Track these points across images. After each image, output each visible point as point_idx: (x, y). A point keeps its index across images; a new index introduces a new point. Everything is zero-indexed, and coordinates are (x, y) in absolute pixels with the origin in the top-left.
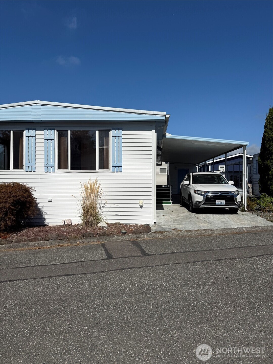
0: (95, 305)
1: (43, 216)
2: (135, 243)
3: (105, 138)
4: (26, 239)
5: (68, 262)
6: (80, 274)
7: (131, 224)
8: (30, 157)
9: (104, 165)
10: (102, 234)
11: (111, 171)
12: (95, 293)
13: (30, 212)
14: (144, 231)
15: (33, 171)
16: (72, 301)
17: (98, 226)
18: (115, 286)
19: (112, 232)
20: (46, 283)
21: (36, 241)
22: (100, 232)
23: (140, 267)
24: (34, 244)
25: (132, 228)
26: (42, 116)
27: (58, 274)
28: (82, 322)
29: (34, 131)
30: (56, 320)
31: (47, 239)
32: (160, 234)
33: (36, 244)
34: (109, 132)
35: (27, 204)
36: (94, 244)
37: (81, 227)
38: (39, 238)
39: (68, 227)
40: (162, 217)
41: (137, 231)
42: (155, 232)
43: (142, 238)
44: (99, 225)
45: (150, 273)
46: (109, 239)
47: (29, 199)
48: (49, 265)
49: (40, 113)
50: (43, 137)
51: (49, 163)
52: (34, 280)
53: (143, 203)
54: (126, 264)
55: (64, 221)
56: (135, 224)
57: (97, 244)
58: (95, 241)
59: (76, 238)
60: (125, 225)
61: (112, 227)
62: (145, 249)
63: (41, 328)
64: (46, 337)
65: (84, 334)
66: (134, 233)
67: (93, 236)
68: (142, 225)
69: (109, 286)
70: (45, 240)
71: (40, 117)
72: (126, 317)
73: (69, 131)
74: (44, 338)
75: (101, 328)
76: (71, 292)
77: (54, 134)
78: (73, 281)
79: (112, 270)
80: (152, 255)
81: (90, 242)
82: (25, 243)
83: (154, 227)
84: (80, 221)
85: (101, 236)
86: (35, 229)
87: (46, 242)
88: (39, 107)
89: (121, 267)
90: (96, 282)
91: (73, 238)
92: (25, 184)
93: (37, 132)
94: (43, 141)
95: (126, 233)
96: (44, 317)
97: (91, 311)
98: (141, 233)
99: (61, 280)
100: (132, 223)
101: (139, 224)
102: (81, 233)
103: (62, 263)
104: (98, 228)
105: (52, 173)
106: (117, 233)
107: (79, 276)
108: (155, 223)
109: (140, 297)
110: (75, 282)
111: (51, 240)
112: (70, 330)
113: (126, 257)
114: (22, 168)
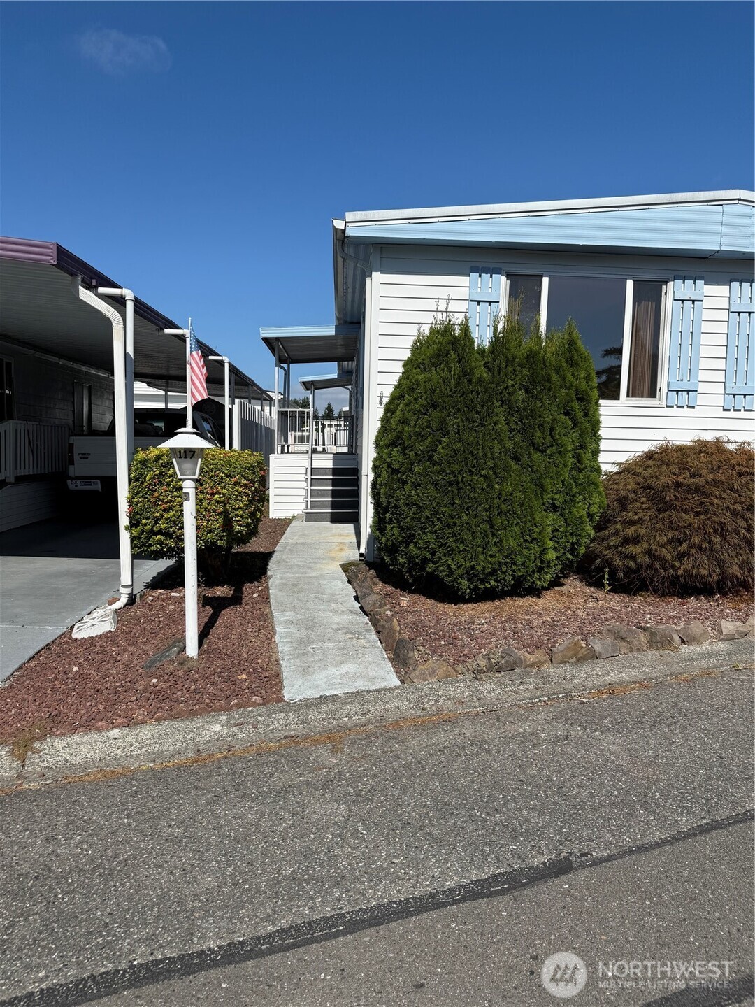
15: (689, 407)
93: (710, 290)
114: (653, 394)
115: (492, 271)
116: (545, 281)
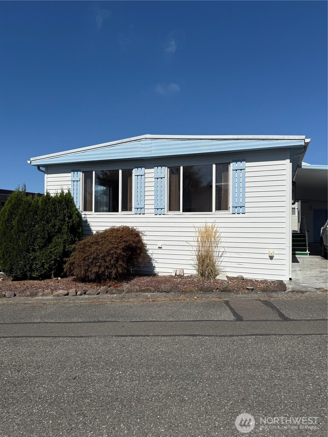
0: (235, 375)
1: (153, 264)
2: (267, 303)
3: (223, 173)
4: (138, 289)
5: (190, 320)
6: (207, 335)
7: (258, 280)
8: (139, 198)
9: (222, 205)
10: (222, 289)
11: (231, 212)
12: (231, 361)
13: (140, 259)
14: (278, 289)
15: (143, 214)
16: (206, 367)
17: (216, 279)
18: (255, 355)
19: (235, 288)
20: (170, 342)
21: (148, 292)
22: (219, 286)
23: (282, 335)
24: (147, 296)
25: (259, 284)
26: (152, 152)
27: (182, 333)
28: (224, 395)
29: (143, 169)
30: (191, 387)
31: (161, 290)
32: (300, 294)
33: (149, 296)
34: (229, 165)
35: (137, 250)
36: (215, 301)
37: (196, 279)
38: (152, 289)
39: (180, 278)
40: (299, 272)
41: (268, 289)
42: (293, 291)
43: (275, 297)
44: (218, 277)
45: (298, 344)
46: (232, 296)
47: (139, 245)
48: (169, 321)
49: (150, 149)
50: (153, 175)
51: (159, 205)
52: (156, 338)
53: (273, 252)
54: (263, 329)
55: (175, 271)
56: (263, 280)
57: (219, 302)
58: (215, 297)
59: (192, 291)
60: (250, 280)
61: (233, 282)
62: (284, 312)
63: (176, 395)
64: (184, 406)
65: (230, 409)
66: (264, 290)
67: (211, 291)
68: (273, 282)
69: (247, 354)
70: (158, 292)
71: (150, 153)
72: (280, 396)
73: (181, 167)
74: (182, 407)
75: (250, 406)
76: (201, 356)
77: (164, 171)
78: (200, 343)
79: (247, 335)
80: (295, 320)
81: (209, 297)
82: (137, 294)
83: (290, 284)
84: (195, 272)
85: (222, 291)
86: (145, 279)
87: (159, 294)
88: (149, 141)
89: (257, 332)
90: (230, 348)
91: (189, 292)
92: (135, 228)
93: (147, 171)
94: (153, 180)
95: (252, 290)
96: (177, 382)
97: (231, 383)
98: (274, 291)
99: (186, 340)
100: (260, 278)
101: (269, 280)
102: (198, 286)
103: (183, 320)
104: (217, 281)
105: (162, 216)
106: (242, 290)
107: (207, 337)
108: (290, 279)
109: (292, 373)
110: (204, 345)
111: (165, 292)
112: (212, 402)
113: (260, 321)
114: (131, 210)
115: (77, 171)
116: (94, 172)
